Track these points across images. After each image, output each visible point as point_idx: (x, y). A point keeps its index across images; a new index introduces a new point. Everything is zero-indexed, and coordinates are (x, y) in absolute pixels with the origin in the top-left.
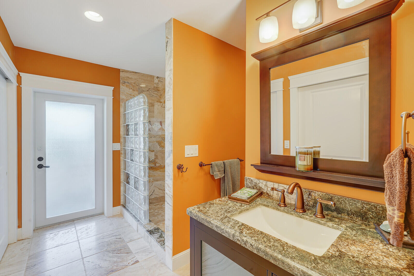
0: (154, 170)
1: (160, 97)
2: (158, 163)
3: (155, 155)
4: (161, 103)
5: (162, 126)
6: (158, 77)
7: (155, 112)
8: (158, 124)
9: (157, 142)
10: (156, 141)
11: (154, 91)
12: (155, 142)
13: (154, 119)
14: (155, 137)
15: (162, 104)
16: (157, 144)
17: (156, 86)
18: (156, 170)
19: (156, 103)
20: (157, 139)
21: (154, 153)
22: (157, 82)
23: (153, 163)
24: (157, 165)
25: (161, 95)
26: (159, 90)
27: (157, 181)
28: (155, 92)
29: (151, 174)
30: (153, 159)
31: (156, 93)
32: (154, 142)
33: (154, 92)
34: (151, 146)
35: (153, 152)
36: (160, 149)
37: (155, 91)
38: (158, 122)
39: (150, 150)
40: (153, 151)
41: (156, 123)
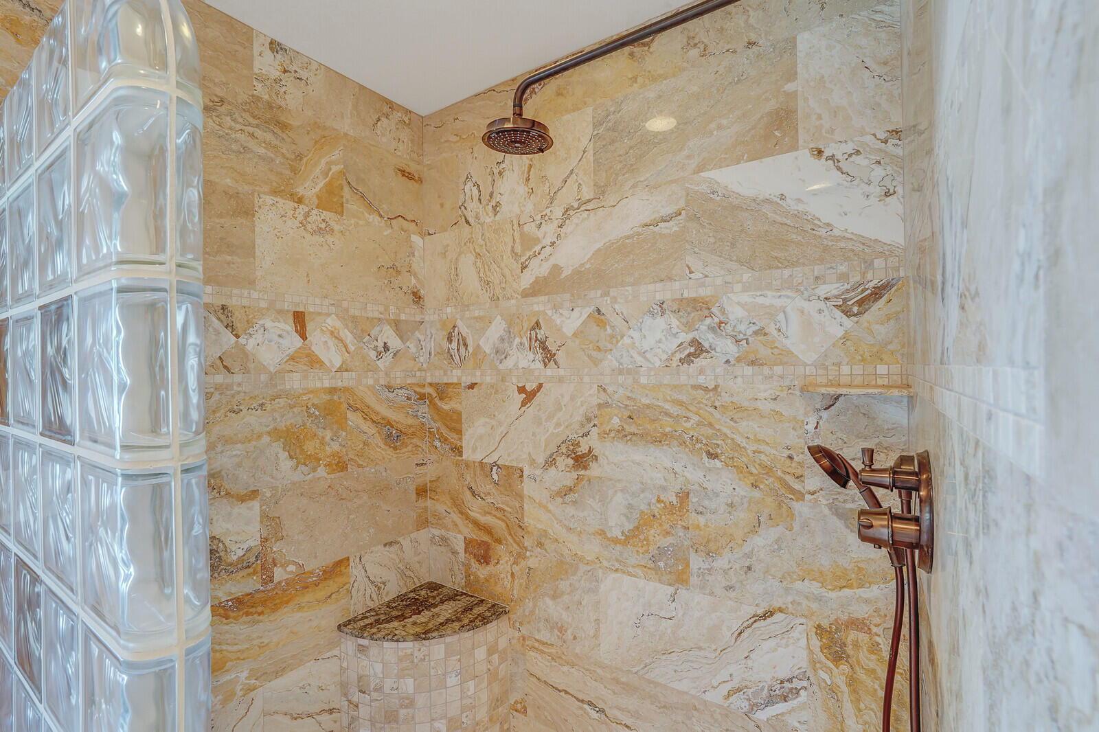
0: (260, 614)
1: (295, 171)
2: (284, 566)
3: (265, 517)
4: (300, 201)
5: (304, 337)
6: (275, 46)
7: (258, 253)
8: (282, 325)
9: (276, 434)
10: (269, 433)
11: (251, 120)
12: (266, 439)
13: (255, 295)
14: (262, 405)
15: (303, 209)
16: (277, 449)
17: (266, 97)
18: (275, 609)
19: (269, 199)
20: (274, 420)
21: (256, 505)
22: (275, 73)
23: (255, 573)
24: (279, 574)
25: (300, 157)
26: (284, 127)
27: (278, 673)
28: (258, 133)
29: (235, 648)
30: (254, 542)
31: (269, 137)
32: (260, 436)
33: (250, 129)
34: (239, 465)
35: (251, 503)
36: (297, 477)
37: (257, 126)
38: (280, 312)
39: (228, 494)
40: (254, 494)
41: (268, 324)
